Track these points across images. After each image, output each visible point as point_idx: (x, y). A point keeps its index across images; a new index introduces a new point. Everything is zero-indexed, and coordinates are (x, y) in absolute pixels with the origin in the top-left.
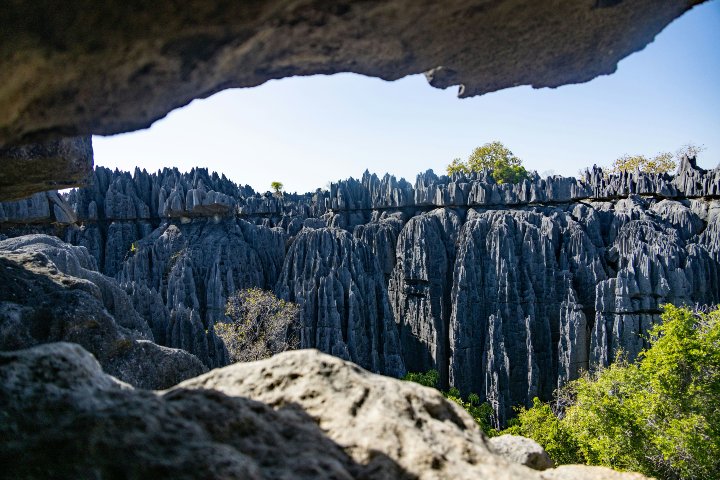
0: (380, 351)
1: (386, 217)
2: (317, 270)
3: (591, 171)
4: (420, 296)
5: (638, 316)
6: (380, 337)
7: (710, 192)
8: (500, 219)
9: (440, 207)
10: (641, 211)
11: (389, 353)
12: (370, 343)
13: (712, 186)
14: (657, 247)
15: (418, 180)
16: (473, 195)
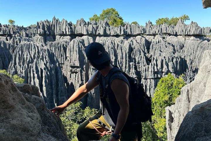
0: (57, 95)
1: (63, 38)
2: (28, 60)
3: (148, 23)
4: (76, 73)
5: (156, 80)
6: (57, 89)
7: (186, 34)
8: (109, 41)
9: (85, 35)
10: (162, 40)
11: (61, 96)
12: (53, 92)
13: (187, 31)
14: (165, 54)
15: (77, 23)
16: (98, 30)
